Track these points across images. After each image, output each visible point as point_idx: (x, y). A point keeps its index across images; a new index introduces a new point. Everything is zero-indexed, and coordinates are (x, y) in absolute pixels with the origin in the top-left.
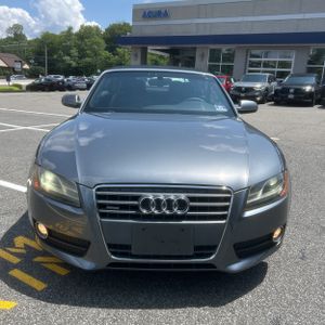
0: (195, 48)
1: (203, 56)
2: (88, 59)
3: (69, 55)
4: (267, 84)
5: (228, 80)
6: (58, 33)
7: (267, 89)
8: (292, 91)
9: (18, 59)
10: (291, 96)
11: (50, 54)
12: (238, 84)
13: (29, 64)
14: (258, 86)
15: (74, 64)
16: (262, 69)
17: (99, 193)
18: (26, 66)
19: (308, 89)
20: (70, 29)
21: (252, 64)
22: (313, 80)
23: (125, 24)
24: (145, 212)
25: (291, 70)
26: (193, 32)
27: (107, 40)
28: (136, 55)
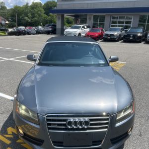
0: (86, 15)
1: (90, 18)
2: (36, 18)
3: (27, 16)
4: (120, 32)
5: (102, 30)
6: (22, 6)
7: (120, 35)
8: (132, 35)
9: (3, 19)
10: (131, 38)
11: (18, 16)
12: (106, 33)
13: (8, 21)
14: (116, 33)
15: (30, 21)
16: (118, 25)
17: (48, 118)
18: (7, 22)
19: (139, 34)
20: (27, 4)
21: (113, 22)
22: (141, 30)
23: (53, 1)
24: (69, 127)
25: (131, 25)
26: (85, 7)
27: (45, 9)
28: (59, 18)
